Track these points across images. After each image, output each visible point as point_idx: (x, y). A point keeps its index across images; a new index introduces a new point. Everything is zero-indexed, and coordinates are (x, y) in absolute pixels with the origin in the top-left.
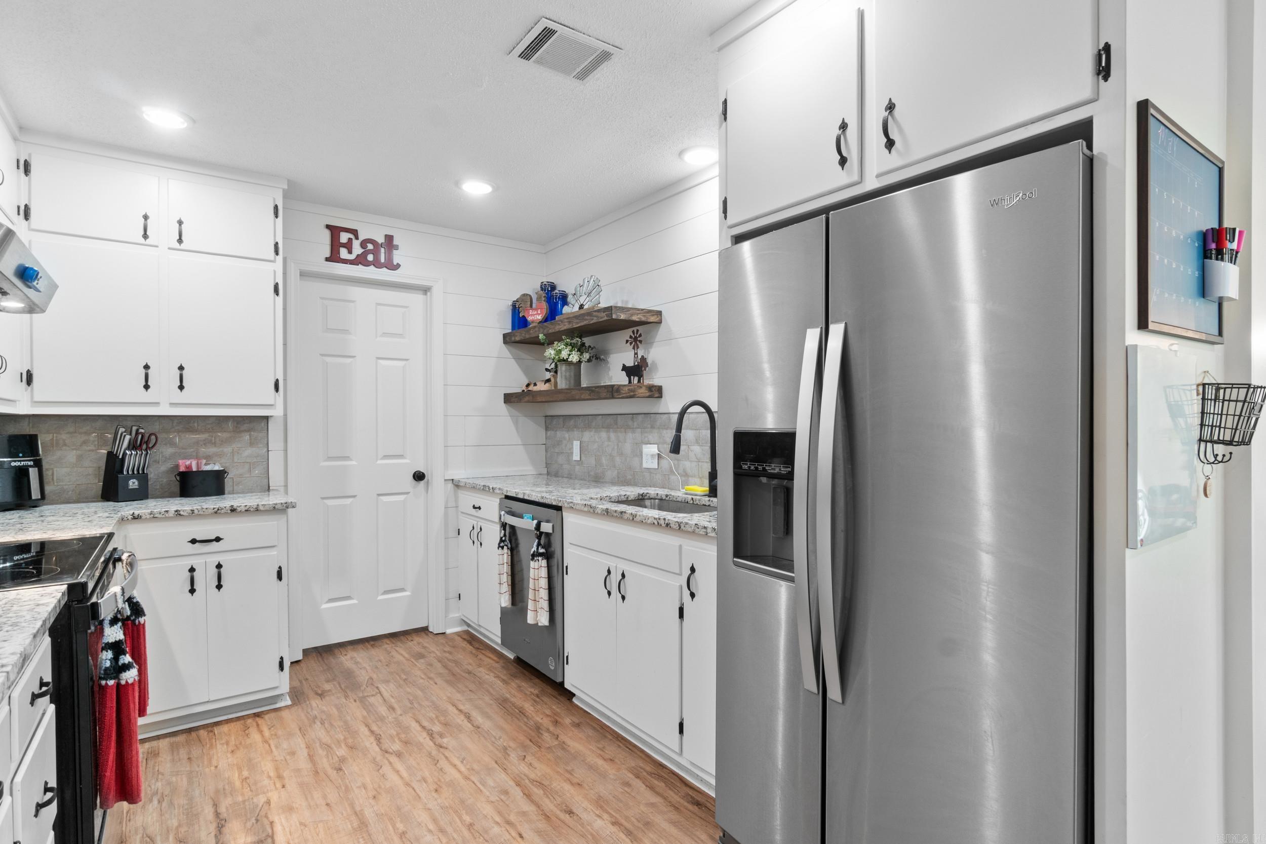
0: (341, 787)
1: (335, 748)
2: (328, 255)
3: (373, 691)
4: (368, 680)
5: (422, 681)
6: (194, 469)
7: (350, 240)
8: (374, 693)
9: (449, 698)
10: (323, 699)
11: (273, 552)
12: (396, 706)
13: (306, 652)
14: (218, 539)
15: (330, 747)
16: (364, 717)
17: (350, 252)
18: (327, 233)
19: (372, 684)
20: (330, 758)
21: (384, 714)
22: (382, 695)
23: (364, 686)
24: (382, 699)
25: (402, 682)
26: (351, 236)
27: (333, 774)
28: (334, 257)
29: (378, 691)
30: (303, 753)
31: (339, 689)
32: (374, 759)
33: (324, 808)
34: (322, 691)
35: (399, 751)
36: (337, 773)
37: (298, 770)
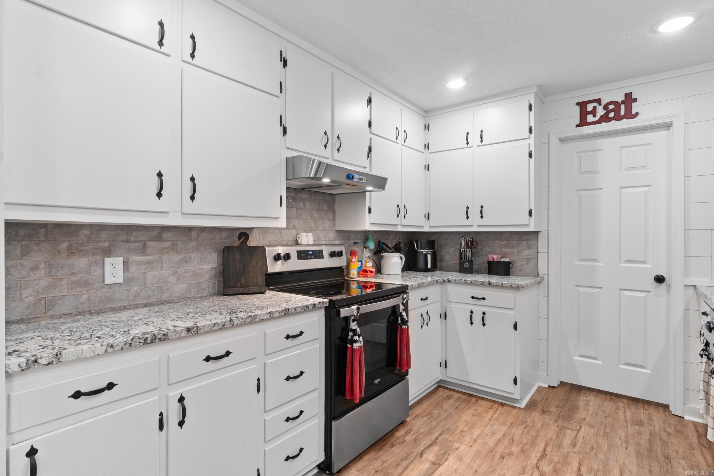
0: (492, 467)
1: (514, 445)
2: (578, 122)
3: (575, 427)
4: (581, 419)
5: (618, 440)
6: (496, 260)
7: (595, 108)
8: (574, 428)
9: (624, 464)
10: (541, 415)
11: (512, 312)
12: (578, 445)
13: (562, 384)
14: (484, 299)
15: (513, 443)
16: (551, 439)
17: (595, 116)
18: (578, 108)
19: (580, 423)
20: (506, 448)
21: (565, 445)
22: (578, 433)
23: (574, 421)
24: (575, 435)
25: (602, 433)
26: (596, 104)
27: (498, 456)
28: (583, 123)
29: (579, 429)
30: (498, 437)
31: (558, 414)
32: (526, 466)
33: (473, 471)
34: (547, 410)
35: (546, 473)
36: (500, 459)
37: (486, 443)
